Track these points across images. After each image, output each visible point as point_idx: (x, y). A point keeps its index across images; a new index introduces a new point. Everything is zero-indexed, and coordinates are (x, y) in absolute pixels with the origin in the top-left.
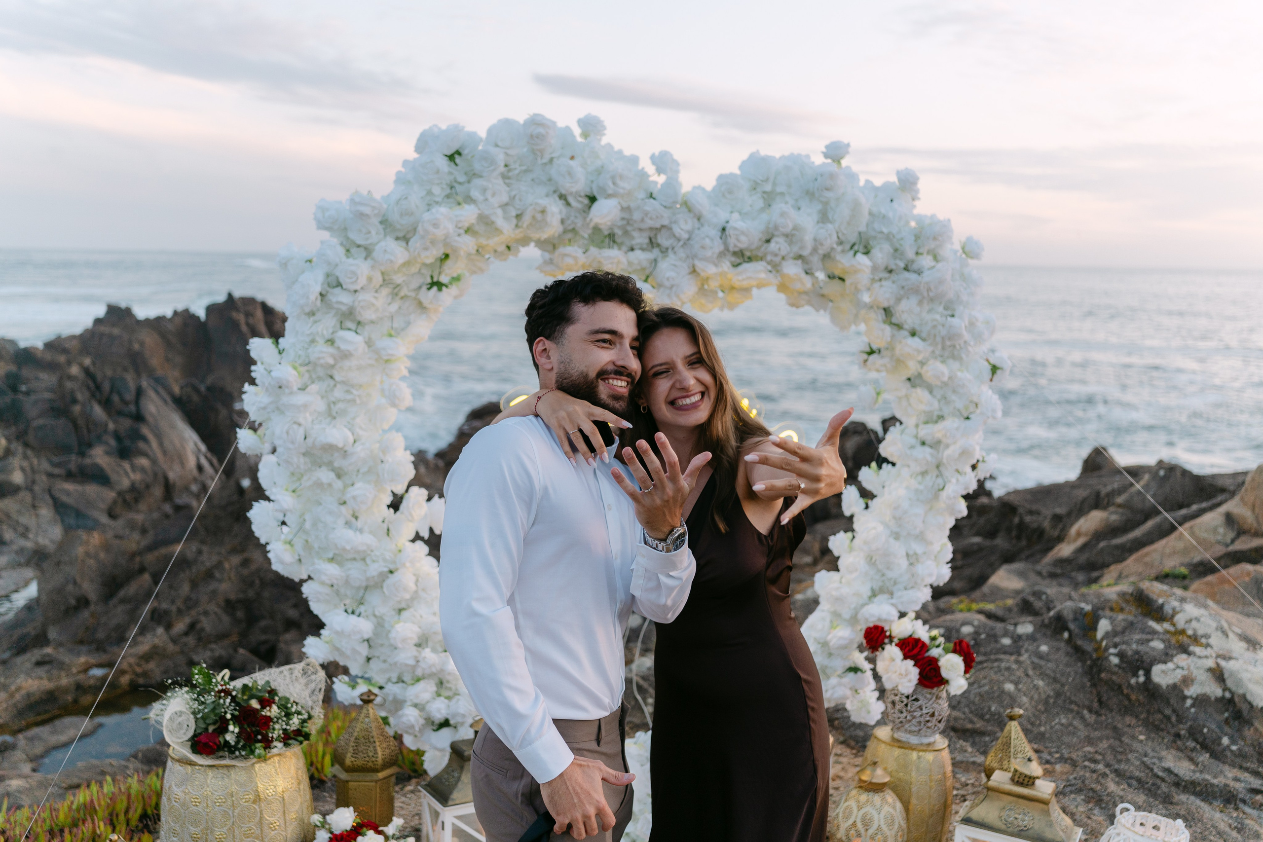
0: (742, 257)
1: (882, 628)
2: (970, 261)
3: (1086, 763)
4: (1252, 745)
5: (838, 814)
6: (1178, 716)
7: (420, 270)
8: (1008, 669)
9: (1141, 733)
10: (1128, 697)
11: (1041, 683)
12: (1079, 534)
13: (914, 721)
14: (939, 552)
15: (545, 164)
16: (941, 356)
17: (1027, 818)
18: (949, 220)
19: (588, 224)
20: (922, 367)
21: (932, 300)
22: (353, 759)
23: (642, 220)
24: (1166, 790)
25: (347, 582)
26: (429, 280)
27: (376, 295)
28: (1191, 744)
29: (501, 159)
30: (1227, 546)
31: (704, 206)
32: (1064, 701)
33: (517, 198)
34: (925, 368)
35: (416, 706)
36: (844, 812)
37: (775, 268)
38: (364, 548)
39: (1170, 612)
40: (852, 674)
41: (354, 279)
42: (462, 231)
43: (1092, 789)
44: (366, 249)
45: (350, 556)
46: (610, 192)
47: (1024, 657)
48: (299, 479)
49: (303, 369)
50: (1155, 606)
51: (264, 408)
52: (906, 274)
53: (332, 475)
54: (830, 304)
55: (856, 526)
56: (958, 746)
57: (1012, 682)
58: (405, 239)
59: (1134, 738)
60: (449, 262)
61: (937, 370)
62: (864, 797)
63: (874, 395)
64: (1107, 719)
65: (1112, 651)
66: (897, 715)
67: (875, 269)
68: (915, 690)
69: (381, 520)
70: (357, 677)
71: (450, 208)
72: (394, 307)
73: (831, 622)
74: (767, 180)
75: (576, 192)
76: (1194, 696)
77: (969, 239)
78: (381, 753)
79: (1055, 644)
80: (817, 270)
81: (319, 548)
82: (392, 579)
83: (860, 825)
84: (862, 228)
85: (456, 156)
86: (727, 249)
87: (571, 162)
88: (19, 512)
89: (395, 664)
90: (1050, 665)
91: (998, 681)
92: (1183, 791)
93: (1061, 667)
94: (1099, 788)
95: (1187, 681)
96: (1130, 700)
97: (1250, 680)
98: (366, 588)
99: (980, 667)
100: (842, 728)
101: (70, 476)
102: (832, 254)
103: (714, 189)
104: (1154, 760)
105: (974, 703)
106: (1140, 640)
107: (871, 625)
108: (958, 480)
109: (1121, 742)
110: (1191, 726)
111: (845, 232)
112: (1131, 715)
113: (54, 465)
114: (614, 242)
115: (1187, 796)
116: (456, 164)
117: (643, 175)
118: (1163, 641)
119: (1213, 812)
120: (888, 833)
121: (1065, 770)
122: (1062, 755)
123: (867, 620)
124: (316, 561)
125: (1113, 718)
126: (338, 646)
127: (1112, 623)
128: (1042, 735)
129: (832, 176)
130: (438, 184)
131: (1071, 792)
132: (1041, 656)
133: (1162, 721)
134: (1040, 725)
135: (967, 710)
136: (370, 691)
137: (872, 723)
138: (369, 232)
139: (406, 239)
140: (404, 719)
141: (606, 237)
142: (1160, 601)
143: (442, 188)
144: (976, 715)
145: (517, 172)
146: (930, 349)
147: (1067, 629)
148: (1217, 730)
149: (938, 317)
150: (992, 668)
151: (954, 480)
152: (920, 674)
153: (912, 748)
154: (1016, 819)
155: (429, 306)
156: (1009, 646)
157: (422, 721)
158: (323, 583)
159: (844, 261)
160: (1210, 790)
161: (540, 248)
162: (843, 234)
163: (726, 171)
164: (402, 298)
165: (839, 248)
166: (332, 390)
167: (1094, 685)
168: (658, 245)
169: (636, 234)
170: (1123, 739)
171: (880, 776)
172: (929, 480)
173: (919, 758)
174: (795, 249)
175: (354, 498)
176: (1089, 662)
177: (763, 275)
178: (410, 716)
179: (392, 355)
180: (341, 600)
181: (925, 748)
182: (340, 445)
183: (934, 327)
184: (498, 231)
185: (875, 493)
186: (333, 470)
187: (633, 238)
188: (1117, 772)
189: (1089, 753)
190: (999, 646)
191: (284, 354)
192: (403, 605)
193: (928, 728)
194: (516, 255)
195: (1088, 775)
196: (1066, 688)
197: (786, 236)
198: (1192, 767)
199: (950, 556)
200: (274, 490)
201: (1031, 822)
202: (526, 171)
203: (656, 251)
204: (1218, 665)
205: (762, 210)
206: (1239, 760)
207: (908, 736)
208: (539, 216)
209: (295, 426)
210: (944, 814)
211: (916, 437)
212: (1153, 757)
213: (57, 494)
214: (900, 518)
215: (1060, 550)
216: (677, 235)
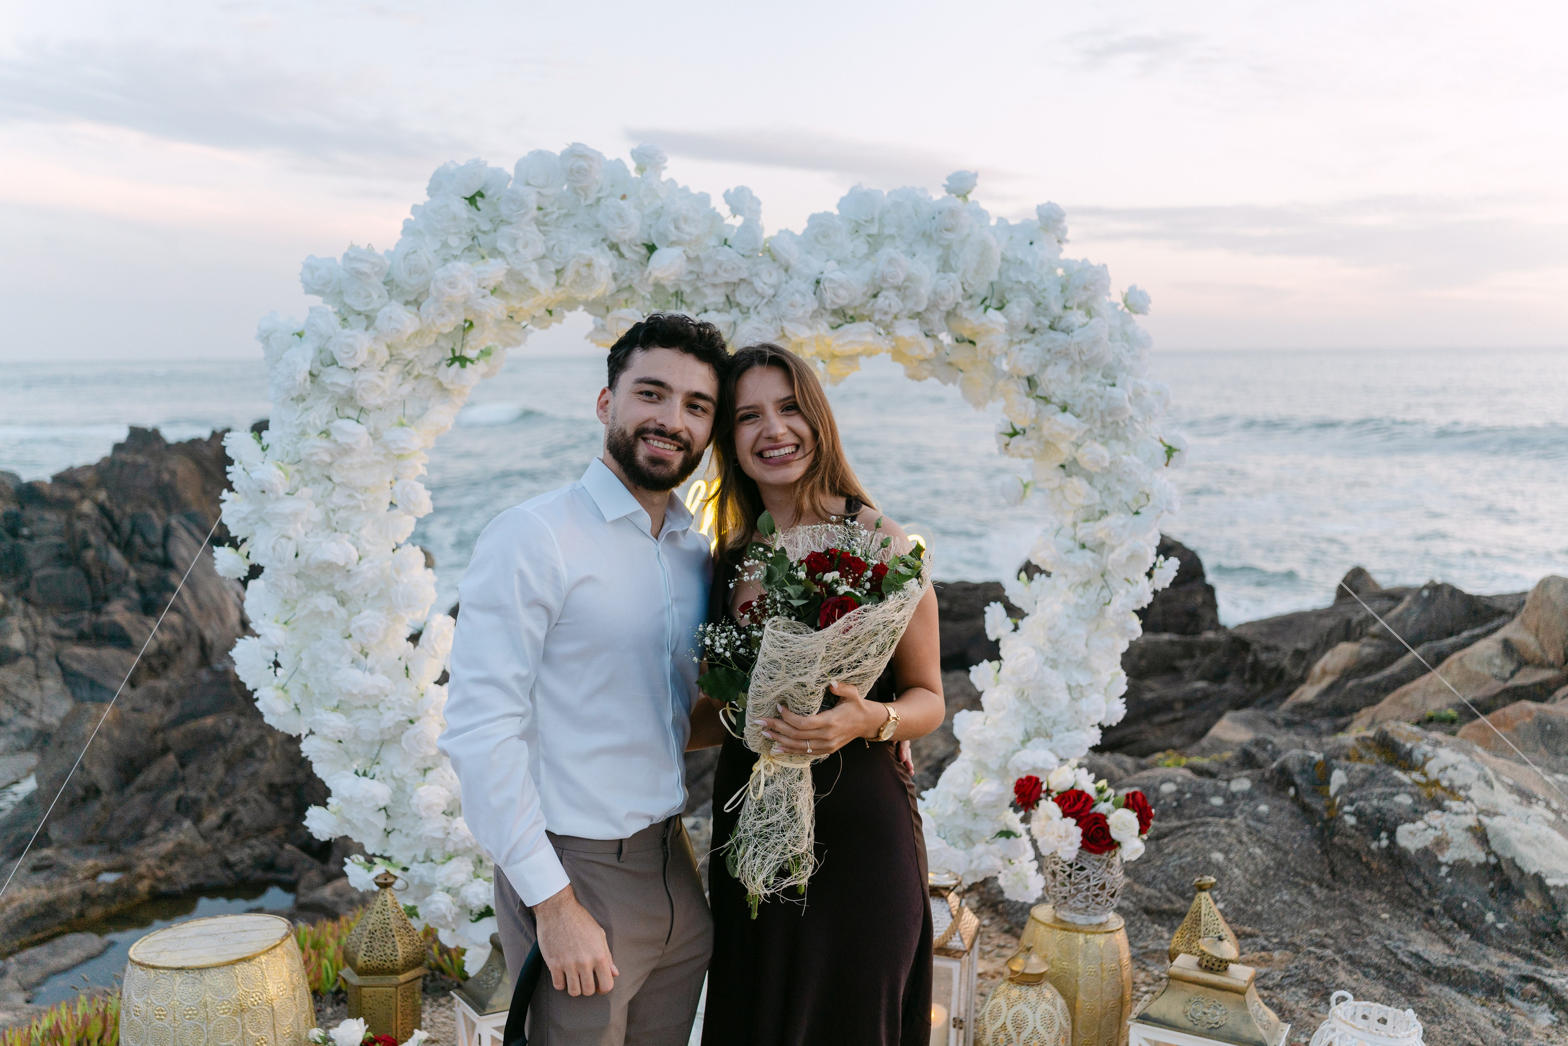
0: (843, 316)
1: (1037, 779)
2: (1135, 317)
3: (1312, 949)
4: (1524, 922)
5: (983, 1016)
6: (1430, 888)
7: (436, 341)
8: (1217, 834)
9: (1384, 911)
10: (1368, 866)
11: (1258, 851)
12: (1324, 673)
13: (1080, 896)
14: (1110, 683)
15: (591, 205)
16: (1102, 436)
17: (1218, 1013)
18: (1105, 266)
19: (647, 279)
20: (1077, 450)
21: (1086, 366)
22: (366, 959)
23: (715, 274)
24: (1413, 979)
25: (356, 736)
26: (451, 356)
27: (381, 374)
28: (1447, 922)
29: (532, 200)
30: (1506, 680)
31: (793, 254)
32: (1288, 873)
33: (556, 249)
34: (1081, 451)
35: (448, 891)
36: (991, 1012)
37: (888, 329)
38: (376, 692)
39: (1421, 758)
40: (1003, 840)
41: (351, 355)
42: (487, 292)
43: (1317, 980)
44: (368, 317)
45: (358, 703)
46: (673, 238)
47: (1238, 820)
48: (294, 608)
49: (291, 469)
50: (1403, 752)
51: (245, 519)
52: (1052, 334)
53: (333, 601)
54: (961, 375)
55: (1002, 653)
56: (1152, 931)
57: (1220, 850)
58: (415, 303)
59: (1375, 916)
60: (474, 332)
61: (1095, 453)
62: (1015, 992)
63: (1021, 488)
64: (1341, 894)
65: (1347, 808)
66: (1059, 888)
67: (1011, 328)
68: (1078, 857)
69: (397, 657)
70: (374, 855)
71: (471, 263)
72: (406, 389)
73: (974, 773)
74: (871, 221)
75: (630, 240)
76: (1451, 862)
77: (1132, 289)
78: (401, 951)
79: (1278, 802)
80: (940, 331)
81: (320, 693)
82: (413, 730)
83: (1010, 1028)
84: (994, 277)
85: (478, 198)
86: (822, 306)
87: (622, 203)
88: (19, 684)
89: (420, 837)
90: (1269, 828)
91: (1203, 849)
92: (1435, 981)
93: (1284, 830)
94: (1326, 978)
95: (1441, 843)
96: (1370, 870)
97: (1519, 841)
98: (383, 743)
99: (1182, 833)
100: (1008, 914)
101: (82, 638)
102: (958, 311)
103: (805, 233)
104: (1398, 943)
105: (1172, 878)
106: (1382, 794)
107: (1024, 776)
108: (1128, 592)
109: (1359, 921)
110: (1446, 901)
111: (972, 282)
112: (1372, 889)
113: (63, 625)
114: (682, 301)
115: (1440, 987)
116: (479, 210)
117: (716, 217)
118: (1411, 795)
119: (1471, 1007)
120: (1046, 1037)
121: (1285, 958)
122: (1282, 939)
123: (1019, 769)
124: (316, 710)
125: (1349, 892)
126: (349, 817)
127: (1347, 775)
128: (1259, 915)
129: (953, 213)
130: (455, 233)
131: (1291, 984)
132: (1259, 819)
133: (1410, 895)
134: (1256, 903)
135: (1164, 887)
136: (387, 872)
137: (1032, 901)
138: (370, 296)
139: (417, 303)
140: (433, 907)
141: (672, 295)
142: (1409, 746)
143: (461, 238)
144: (1175, 893)
145: (554, 216)
146: (1086, 426)
147: (1294, 784)
148: (1479, 904)
149: (1094, 387)
150: (1196, 834)
151: (1123, 592)
152: (1083, 835)
153: (1077, 929)
154: (1205, 1013)
155: (450, 387)
156: (1220, 807)
157: (456, 910)
158: (326, 738)
159: (973, 319)
160: (1468, 978)
161: (590, 313)
162: (970, 285)
163: (819, 210)
164: (416, 377)
165: (967, 304)
166: (330, 495)
167: (1325, 852)
168: (738, 305)
169: (708, 291)
170: (1361, 918)
171: (1035, 964)
172: (1092, 592)
173: (1087, 942)
174: (910, 305)
175: (361, 629)
176: (1319, 824)
177: (869, 338)
178: (440, 903)
179: (404, 449)
180: (352, 760)
181: (1094, 930)
182: (341, 563)
183: (1091, 399)
184: (533, 291)
185: (1026, 611)
186: (334, 596)
187: (705, 296)
188: (1351, 959)
189: (1317, 935)
190: (1207, 807)
191: (268, 451)
192: (429, 764)
193: (1098, 904)
194: (560, 322)
195: (1312, 962)
196: (1290, 857)
197: (898, 288)
198: (1448, 951)
199: (1124, 688)
200: (261, 622)
201: (1224, 1018)
202: (567, 215)
203: (735, 312)
204: (1479, 821)
205: (867, 257)
206: (1507, 942)
207: (1074, 915)
208: (584, 271)
209: (283, 541)
210: (1121, 1013)
211: (1074, 539)
212: (1399, 940)
213: (67, 661)
214: (1057, 641)
215: (1302, 693)
216: (759, 290)
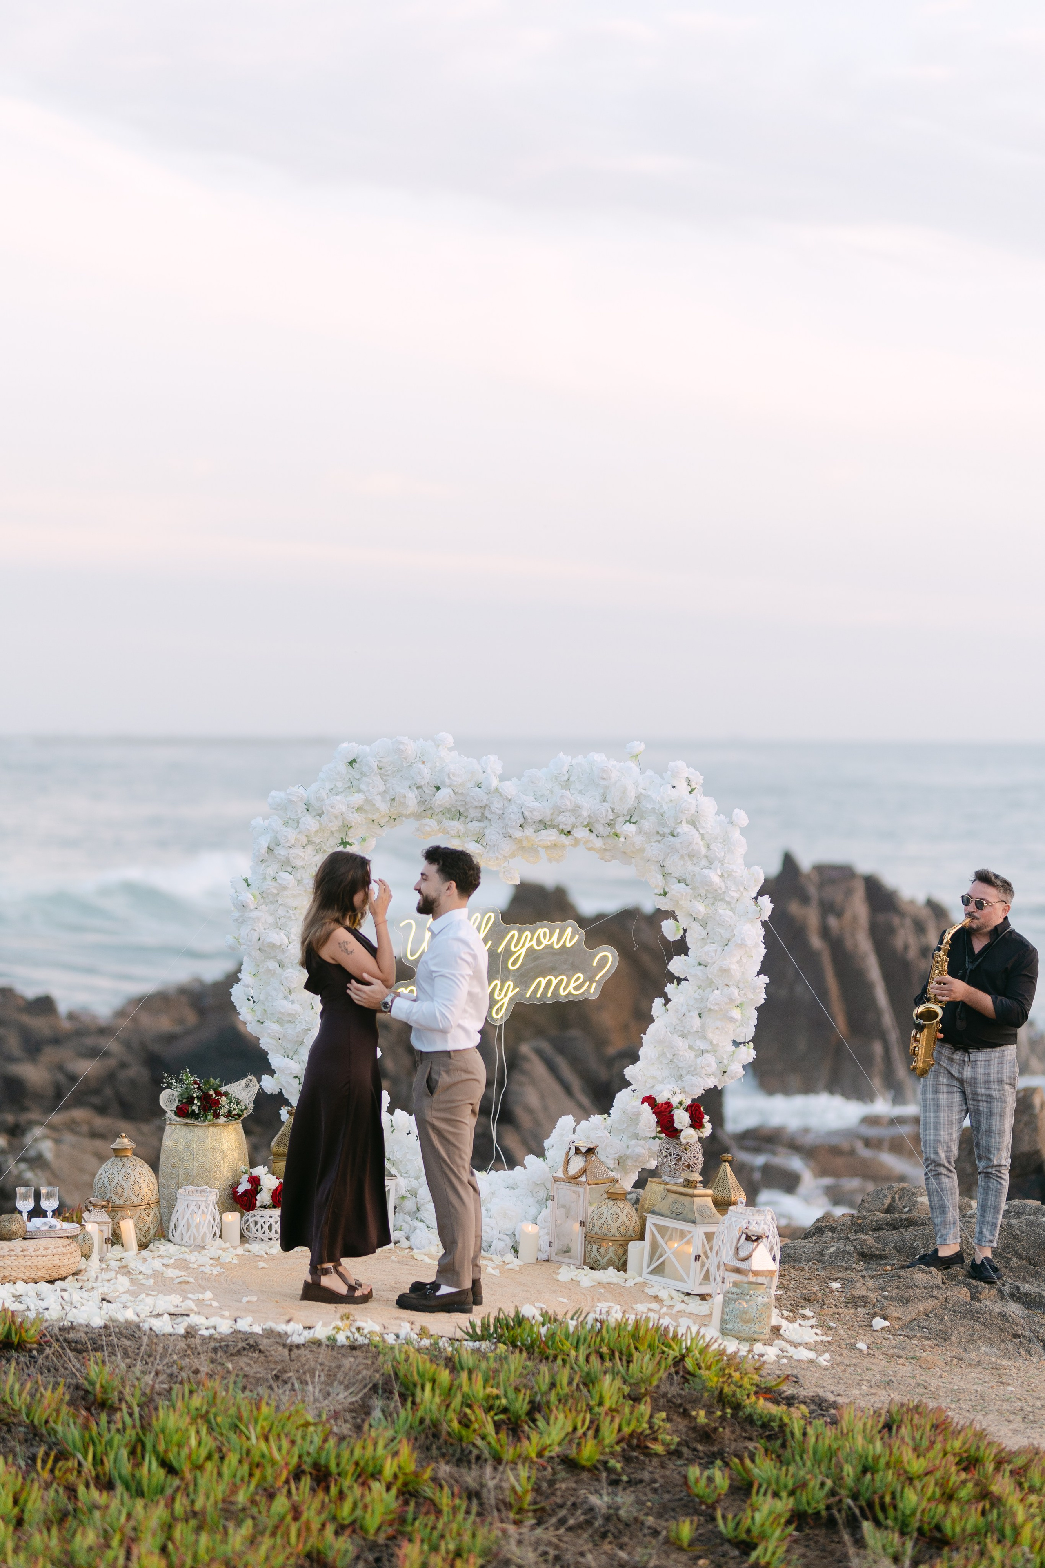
7: (331, 834)
15: (408, 767)
17: (682, 1207)
22: (277, 1147)
23: (471, 802)
27: (303, 850)
29: (375, 765)
33: (390, 789)
38: (294, 1012)
42: (354, 810)
44: (297, 822)
45: (286, 1019)
46: (448, 784)
49: (259, 896)
51: (237, 920)
53: (277, 965)
55: (654, 1022)
58: (319, 815)
60: (351, 830)
67: (642, 834)
71: (347, 796)
75: (426, 784)
81: (271, 1013)
84: (632, 805)
85: (354, 763)
87: (423, 766)
102: (612, 824)
111: (619, 809)
116: (353, 768)
124: (267, 1022)
126: (281, 1081)
130: (341, 780)
138: (297, 812)
143: (344, 783)
145: (388, 772)
154: (677, 1208)
166: (278, 910)
169: (471, 810)
175: (287, 978)
177: (554, 838)
182: (279, 944)
186: (276, 961)
191: (250, 887)
201: (683, 1210)
203: (486, 821)
208: (402, 800)
